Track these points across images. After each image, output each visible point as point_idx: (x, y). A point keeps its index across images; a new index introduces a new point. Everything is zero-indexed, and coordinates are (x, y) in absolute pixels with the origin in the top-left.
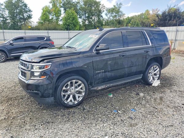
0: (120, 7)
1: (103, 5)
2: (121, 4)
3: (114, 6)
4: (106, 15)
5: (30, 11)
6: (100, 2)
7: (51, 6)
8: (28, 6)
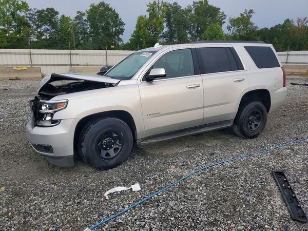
0: (250, 16)
1: (223, 13)
2: (251, 11)
3: (242, 15)
4: (229, 28)
5: (122, 24)
6: (219, 9)
7: (148, 16)
8: (120, 17)
